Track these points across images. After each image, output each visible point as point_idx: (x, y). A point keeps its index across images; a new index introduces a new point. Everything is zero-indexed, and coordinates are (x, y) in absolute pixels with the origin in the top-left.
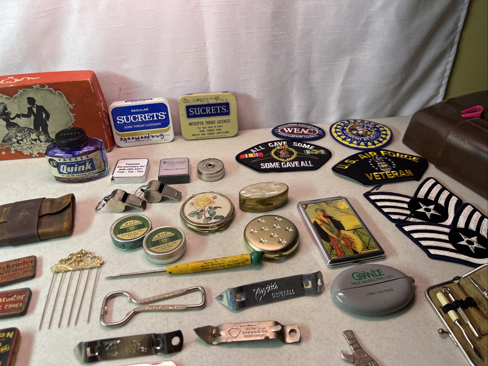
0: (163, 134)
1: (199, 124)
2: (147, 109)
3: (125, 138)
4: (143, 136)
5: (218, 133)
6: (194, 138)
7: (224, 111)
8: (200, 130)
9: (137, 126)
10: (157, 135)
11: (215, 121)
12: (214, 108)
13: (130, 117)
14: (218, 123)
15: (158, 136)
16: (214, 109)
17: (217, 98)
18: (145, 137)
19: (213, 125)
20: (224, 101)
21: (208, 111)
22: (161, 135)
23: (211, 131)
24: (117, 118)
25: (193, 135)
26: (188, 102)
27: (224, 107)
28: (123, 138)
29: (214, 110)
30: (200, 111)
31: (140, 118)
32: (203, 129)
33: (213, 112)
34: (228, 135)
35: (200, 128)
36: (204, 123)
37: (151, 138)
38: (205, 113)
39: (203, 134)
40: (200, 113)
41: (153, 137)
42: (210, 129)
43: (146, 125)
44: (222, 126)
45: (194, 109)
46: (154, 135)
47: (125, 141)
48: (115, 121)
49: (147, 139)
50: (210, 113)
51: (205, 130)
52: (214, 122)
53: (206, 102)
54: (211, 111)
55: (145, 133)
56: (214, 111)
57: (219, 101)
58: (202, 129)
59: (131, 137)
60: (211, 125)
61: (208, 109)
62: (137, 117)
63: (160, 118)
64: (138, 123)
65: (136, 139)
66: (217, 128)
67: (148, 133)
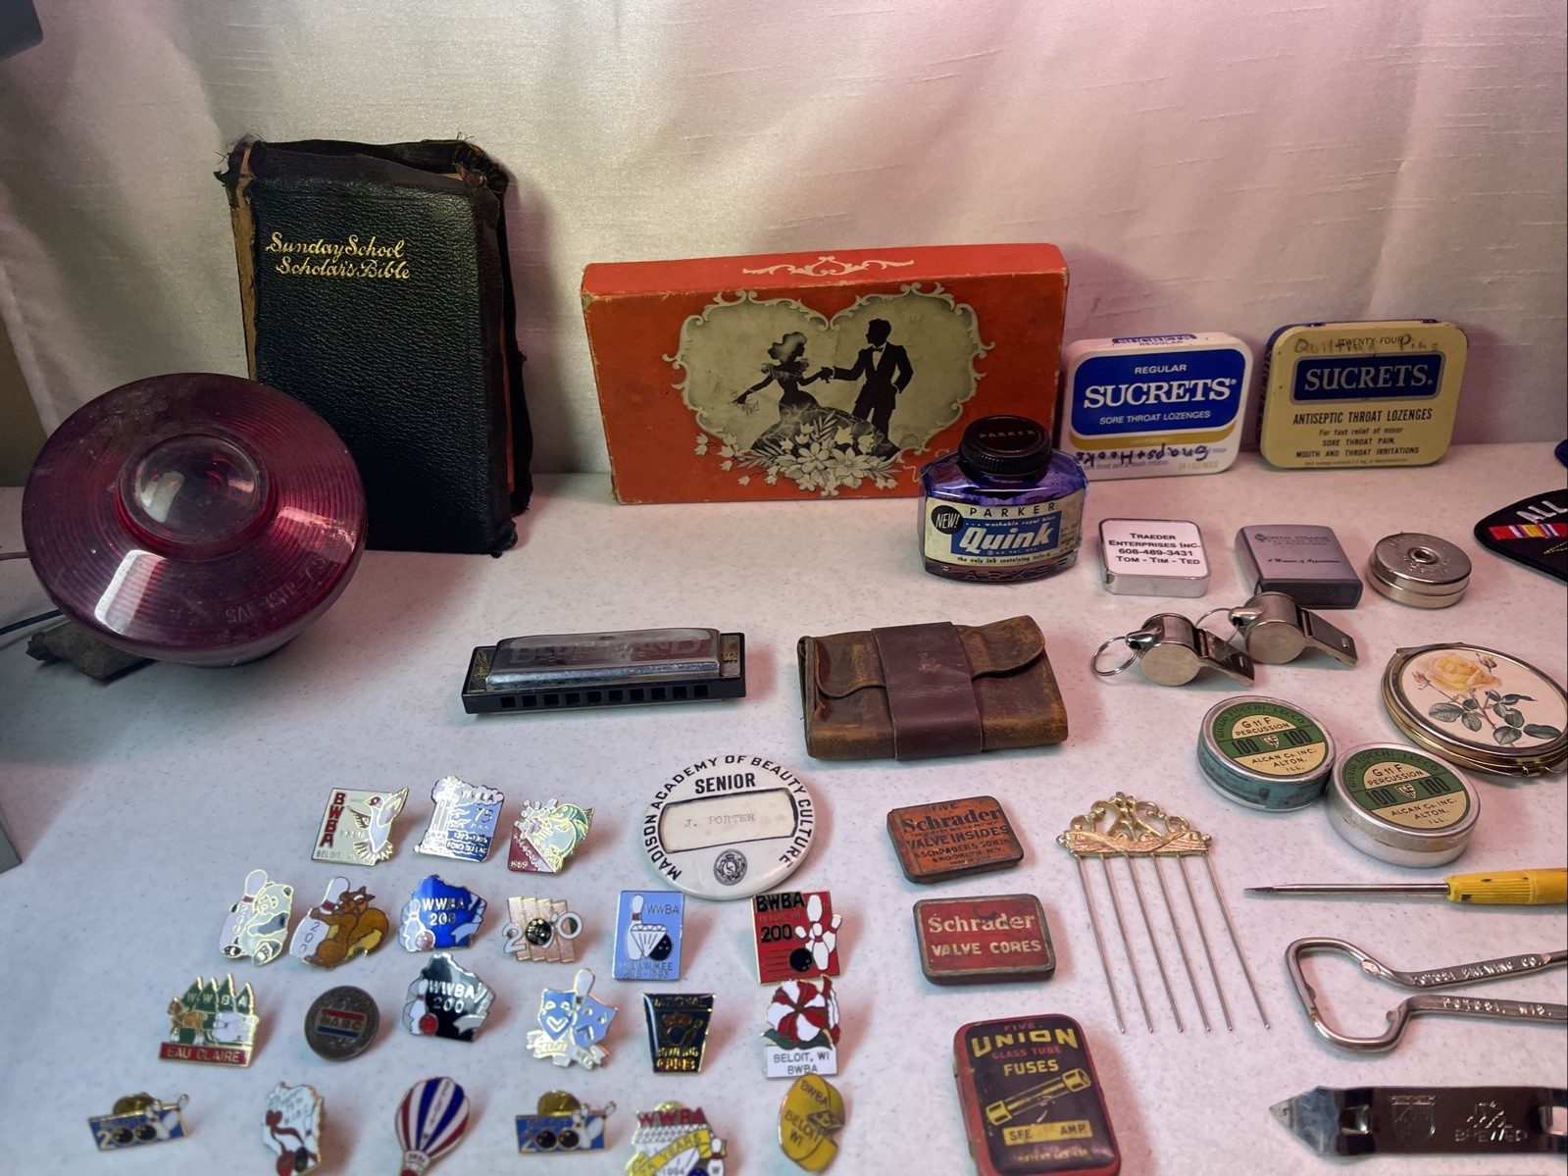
0: (1205, 448)
1: (1328, 421)
2: (1183, 367)
3: (1092, 452)
4: (1147, 450)
5: (1380, 452)
6: (1302, 462)
7: (1419, 380)
8: (1327, 438)
9: (1139, 418)
10: (1188, 450)
11: (1380, 412)
12: (1386, 371)
13: (1127, 389)
14: (1391, 418)
15: (1190, 454)
16: (1386, 374)
17: (1405, 340)
18: (1151, 455)
19: (1373, 425)
20: (1428, 349)
21: (1365, 379)
22: (1201, 450)
23: (1359, 443)
24: (1088, 393)
25: (1299, 455)
26: (1309, 349)
27: (1421, 370)
28: (1086, 452)
29: (1388, 376)
30: (1340, 378)
31: (1153, 392)
32: (1336, 437)
33: (1381, 384)
34: (1412, 459)
35: (1326, 433)
36: (1345, 417)
37: (1167, 457)
38: (1354, 386)
39: (1332, 453)
40: (1339, 384)
41: (1174, 453)
42: (1359, 437)
43: (1165, 416)
44: (1399, 430)
45: (1322, 373)
46: (1179, 447)
47: (1089, 463)
48: (1079, 397)
49: (1154, 459)
50: (1371, 385)
51: (1343, 438)
52: (1377, 414)
53: (1365, 351)
54: (1375, 379)
55: (1156, 440)
56: (1385, 379)
57: (1408, 350)
58: (1332, 437)
59: (1108, 452)
60: (1363, 425)
61: (1368, 373)
62: (1145, 390)
63: (1212, 396)
64: (1144, 409)
65: (1123, 457)
66: (1382, 435)
67: (1163, 440)
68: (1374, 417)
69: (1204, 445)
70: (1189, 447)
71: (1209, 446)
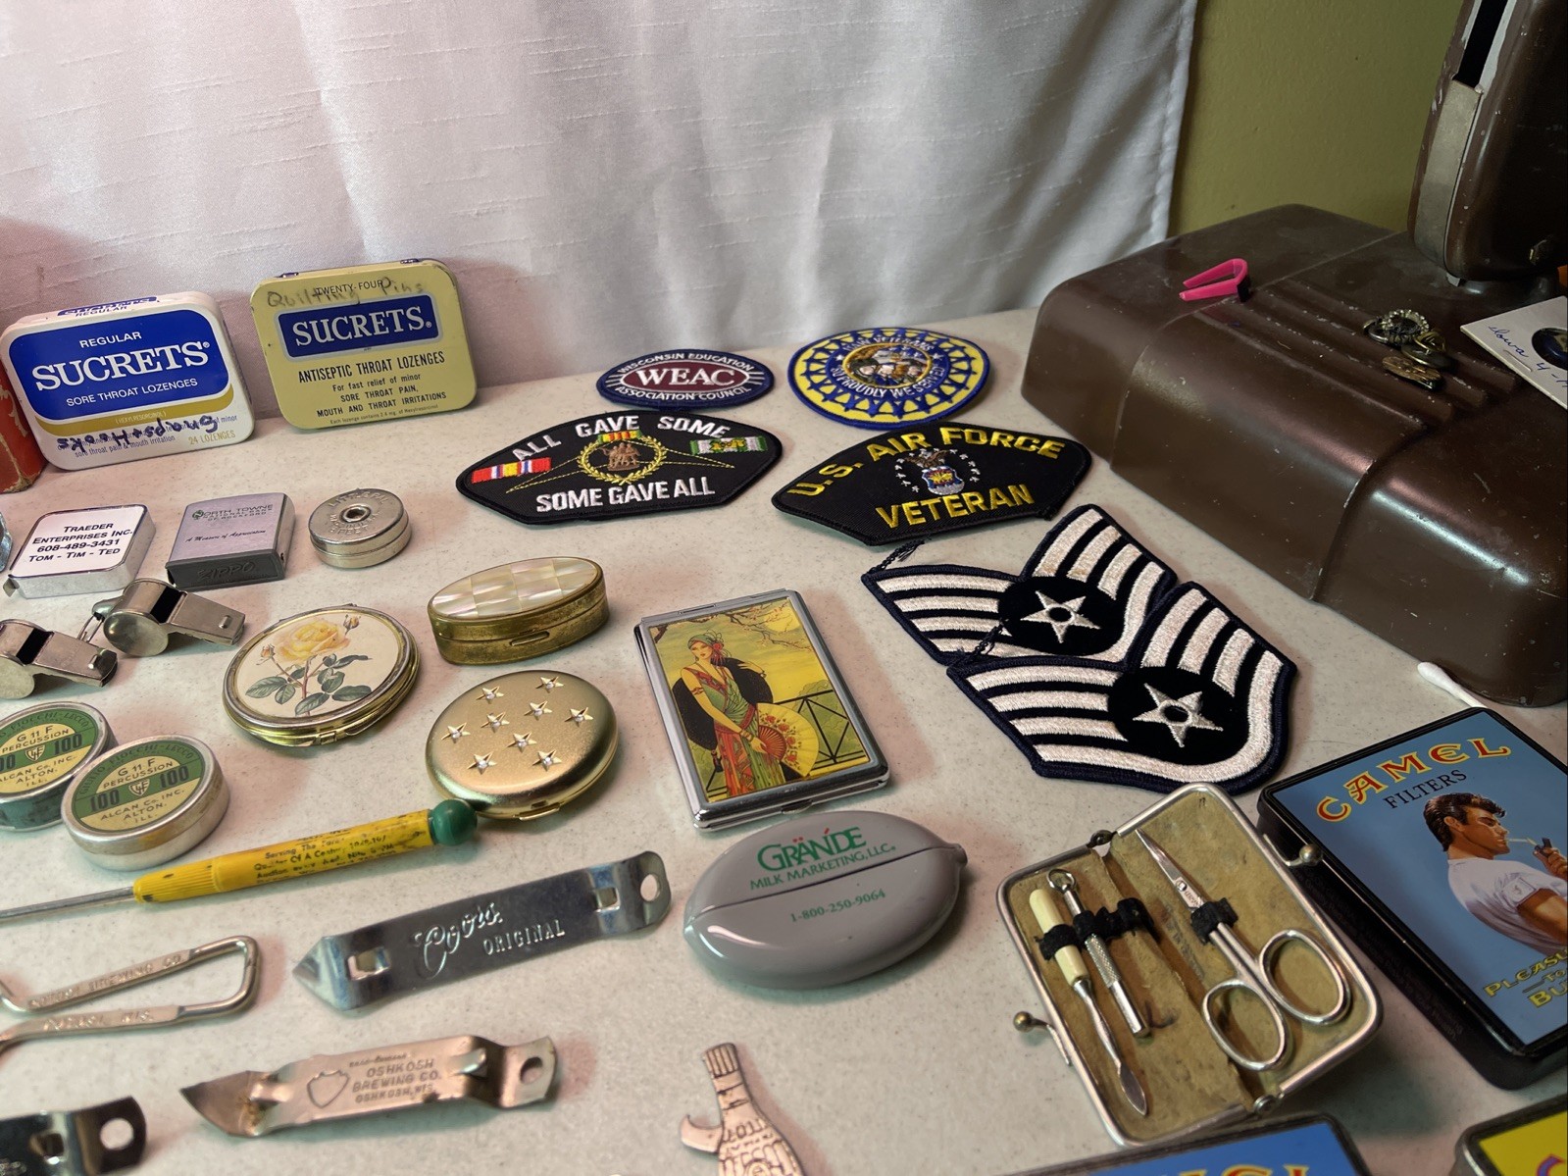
0: (210, 418)
1: (337, 374)
2: (137, 335)
3: (76, 437)
4: (142, 427)
5: (406, 401)
6: (326, 421)
7: (416, 324)
8: (343, 393)
9: (112, 395)
10: (191, 422)
11: (389, 360)
12: (379, 318)
13: (81, 365)
14: (402, 365)
15: (195, 426)
16: (378, 320)
17: (386, 283)
18: (149, 431)
19: (386, 374)
20: (414, 293)
21: (359, 329)
22: (206, 420)
23: (380, 397)
24: (35, 373)
25: (320, 413)
26: (283, 301)
27: (414, 313)
28: (68, 438)
29: (382, 322)
30: (331, 330)
31: (115, 366)
32: (354, 392)
33: (377, 332)
34: (442, 404)
35: (341, 388)
36: (354, 369)
37: (169, 433)
38: (350, 336)
39: (355, 408)
40: (333, 335)
41: (177, 428)
42: (378, 388)
43: (139, 390)
44: (417, 377)
45: (310, 326)
46: (180, 421)
47: (78, 449)
48: (29, 383)
49: (155, 436)
50: (368, 334)
51: (360, 392)
52: (387, 363)
53: (347, 301)
54: (369, 326)
55: (147, 416)
56: (380, 325)
57: (392, 294)
58: (348, 391)
59: (96, 435)
60: (377, 376)
61: (359, 321)
62: (104, 363)
63: (189, 362)
64: (113, 384)
65: (116, 438)
66: (400, 383)
67: (155, 415)
68: (384, 366)
69: (207, 415)
70: (190, 419)
71: (214, 415)
